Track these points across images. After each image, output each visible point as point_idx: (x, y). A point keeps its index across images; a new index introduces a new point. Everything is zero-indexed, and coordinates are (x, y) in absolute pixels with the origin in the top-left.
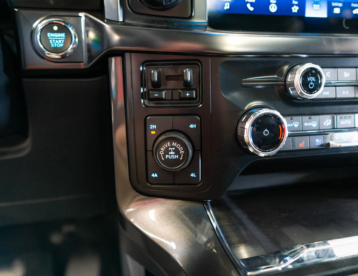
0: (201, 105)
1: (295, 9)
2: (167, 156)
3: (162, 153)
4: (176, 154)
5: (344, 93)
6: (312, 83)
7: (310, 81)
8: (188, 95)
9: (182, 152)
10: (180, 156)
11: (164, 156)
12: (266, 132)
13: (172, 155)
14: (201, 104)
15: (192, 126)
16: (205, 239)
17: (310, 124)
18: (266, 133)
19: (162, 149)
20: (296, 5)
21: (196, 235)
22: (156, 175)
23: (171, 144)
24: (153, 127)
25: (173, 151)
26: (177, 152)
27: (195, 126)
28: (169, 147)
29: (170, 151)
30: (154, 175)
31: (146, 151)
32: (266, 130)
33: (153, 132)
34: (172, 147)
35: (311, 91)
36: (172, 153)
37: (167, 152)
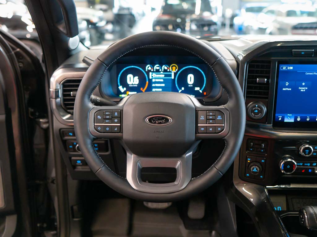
0: (266, 155)
2: (253, 170)
3: (251, 169)
7: (306, 151)
8: (262, 151)
9: (258, 170)
10: (258, 171)
11: (252, 170)
12: (288, 167)
15: (263, 161)
16: (263, 198)
17: (307, 164)
19: (252, 168)
20: (309, 118)
21: (260, 196)
24: (249, 159)
26: (257, 169)
29: (255, 169)
30: (248, 175)
31: (246, 166)
32: (289, 166)
33: (249, 161)
34: (255, 168)
35: (306, 154)
37: (253, 169)
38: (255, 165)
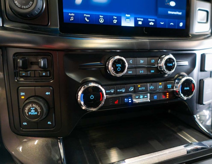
1: (115, 21)
2: (30, 113)
3: (26, 111)
4: (35, 112)
5: (141, 72)
6: (119, 68)
7: (118, 67)
8: (44, 74)
9: (39, 110)
10: (38, 113)
11: (28, 113)
13: (33, 112)
14: (53, 80)
15: (47, 93)
17: (120, 90)
18: (92, 97)
19: (27, 109)
20: (116, 19)
22: (26, 124)
23: (32, 105)
24: (22, 94)
25: (34, 110)
26: (36, 110)
27: (49, 93)
28: (30, 107)
29: (32, 110)
30: (25, 124)
31: (19, 109)
33: (23, 97)
34: (33, 107)
36: (33, 111)
37: (30, 110)
38: (32, 103)
